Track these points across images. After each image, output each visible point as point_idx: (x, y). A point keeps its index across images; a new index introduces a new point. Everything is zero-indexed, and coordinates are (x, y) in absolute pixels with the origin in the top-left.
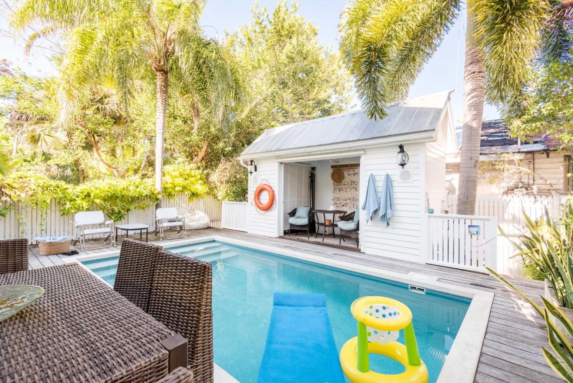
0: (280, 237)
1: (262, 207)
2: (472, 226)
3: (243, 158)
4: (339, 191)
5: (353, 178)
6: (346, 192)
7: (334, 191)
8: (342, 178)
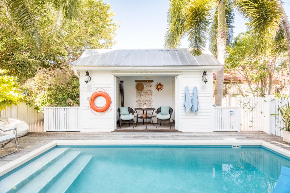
0: (115, 131)
1: (99, 110)
2: (231, 111)
3: (78, 69)
5: (150, 89)
6: (145, 96)
7: (137, 96)
8: (143, 88)
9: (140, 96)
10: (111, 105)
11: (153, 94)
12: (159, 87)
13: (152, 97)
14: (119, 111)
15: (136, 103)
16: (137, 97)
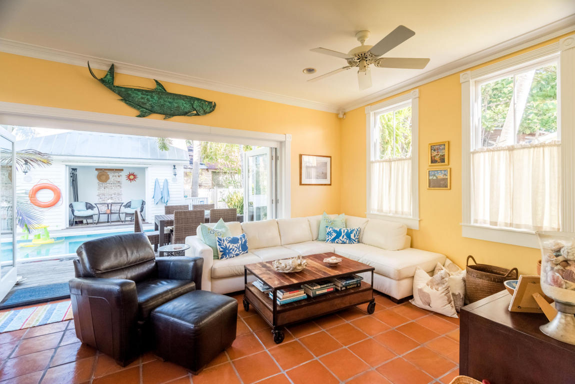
0: (67, 228)
1: (43, 205)
2: (201, 201)
4: (105, 188)
5: (118, 179)
6: (112, 189)
7: (99, 188)
8: (108, 178)
9: (103, 189)
10: (61, 199)
11: (122, 185)
12: (132, 177)
13: (122, 189)
14: (71, 206)
15: (98, 197)
16: (98, 190)
